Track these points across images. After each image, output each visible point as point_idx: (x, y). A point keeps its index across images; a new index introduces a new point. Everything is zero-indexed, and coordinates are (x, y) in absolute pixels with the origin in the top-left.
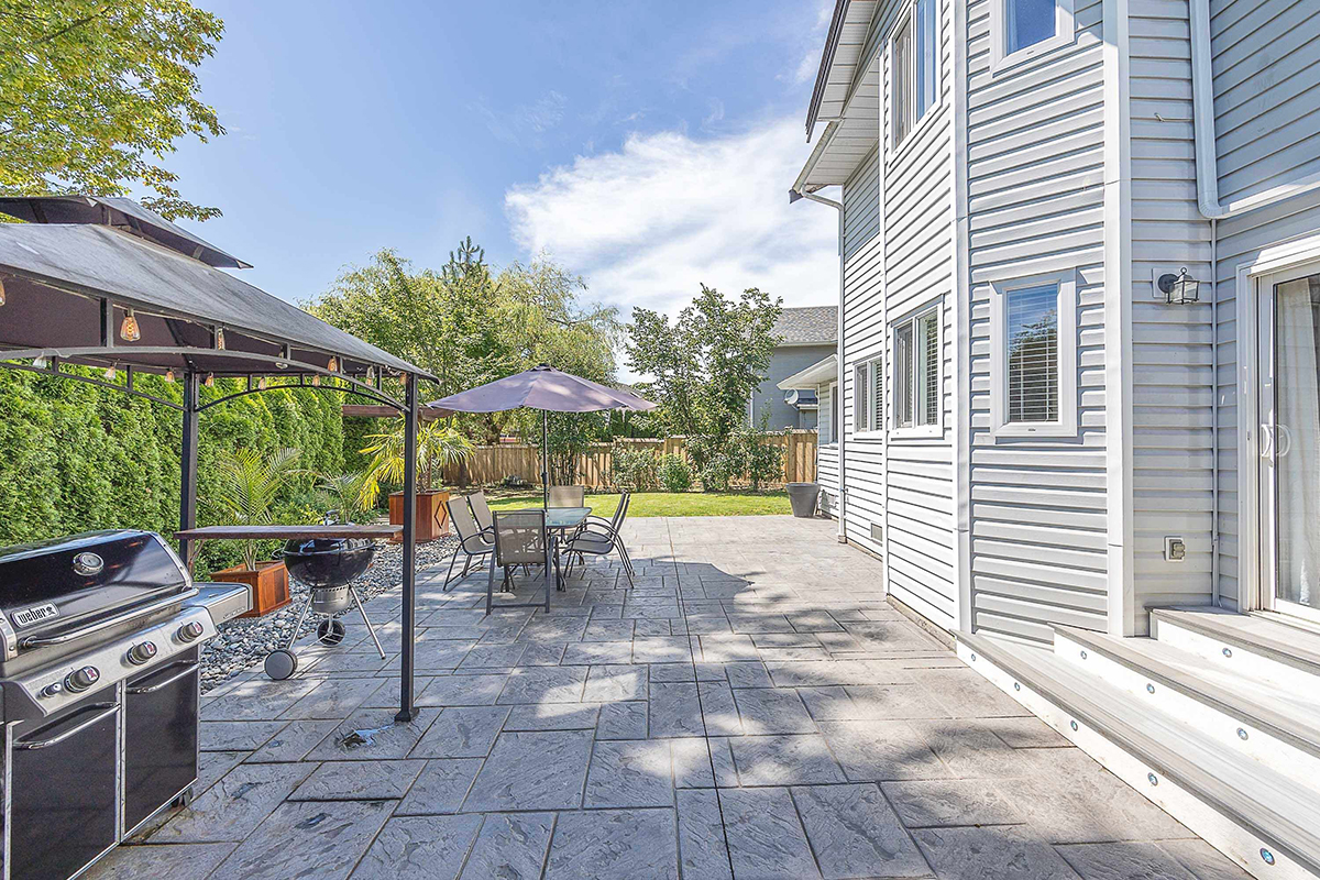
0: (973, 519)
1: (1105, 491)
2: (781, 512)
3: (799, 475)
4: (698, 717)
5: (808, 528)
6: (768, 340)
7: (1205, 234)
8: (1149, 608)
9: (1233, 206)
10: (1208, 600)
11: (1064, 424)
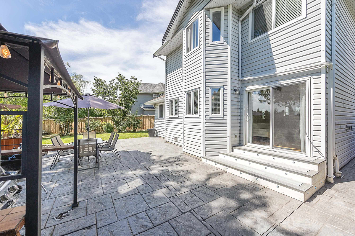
0: (205, 134)
1: (227, 127)
2: (146, 136)
3: (144, 127)
4: (162, 184)
5: (154, 139)
6: (137, 91)
7: (240, 82)
8: (233, 147)
9: (244, 79)
10: (239, 145)
11: (221, 115)
